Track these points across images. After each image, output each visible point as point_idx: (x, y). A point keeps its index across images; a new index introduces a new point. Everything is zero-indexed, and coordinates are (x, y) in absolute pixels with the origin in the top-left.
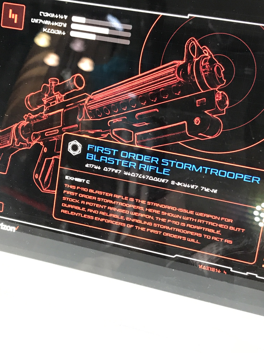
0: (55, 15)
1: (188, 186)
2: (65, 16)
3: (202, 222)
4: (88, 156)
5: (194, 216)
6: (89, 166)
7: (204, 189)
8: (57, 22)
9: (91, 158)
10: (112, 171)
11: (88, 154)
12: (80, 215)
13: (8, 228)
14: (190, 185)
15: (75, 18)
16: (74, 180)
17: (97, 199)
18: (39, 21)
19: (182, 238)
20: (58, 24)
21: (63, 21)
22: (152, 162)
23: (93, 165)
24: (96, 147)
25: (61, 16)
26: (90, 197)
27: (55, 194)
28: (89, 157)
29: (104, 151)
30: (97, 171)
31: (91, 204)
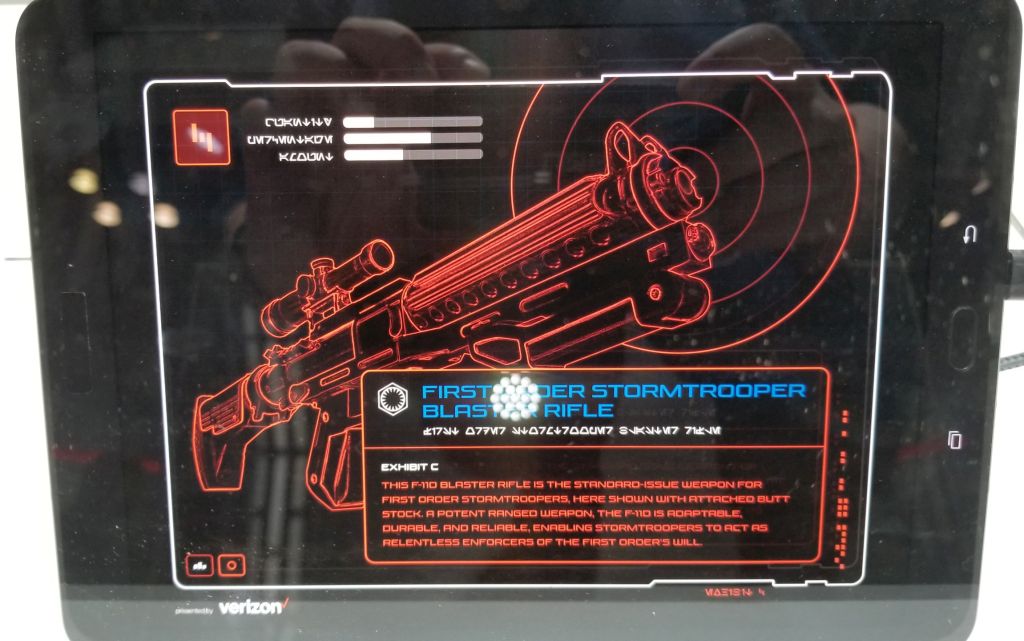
0: (302, 120)
1: (658, 432)
2: (326, 119)
3: (699, 499)
4: (425, 411)
5: (681, 492)
6: (432, 432)
7: (693, 431)
8: (308, 136)
9: (433, 413)
10: (486, 432)
11: (425, 407)
12: (429, 543)
13: (265, 608)
14: (661, 429)
15: (349, 122)
16: (402, 469)
17: (460, 500)
18: (265, 140)
19: (661, 543)
20: (313, 139)
21: (323, 130)
22: (571, 396)
23: (441, 429)
24: (440, 387)
25: (316, 120)
26: (444, 499)
27: (362, 510)
28: (428, 413)
29: (461, 393)
30: (451, 439)
31: (450, 514)
